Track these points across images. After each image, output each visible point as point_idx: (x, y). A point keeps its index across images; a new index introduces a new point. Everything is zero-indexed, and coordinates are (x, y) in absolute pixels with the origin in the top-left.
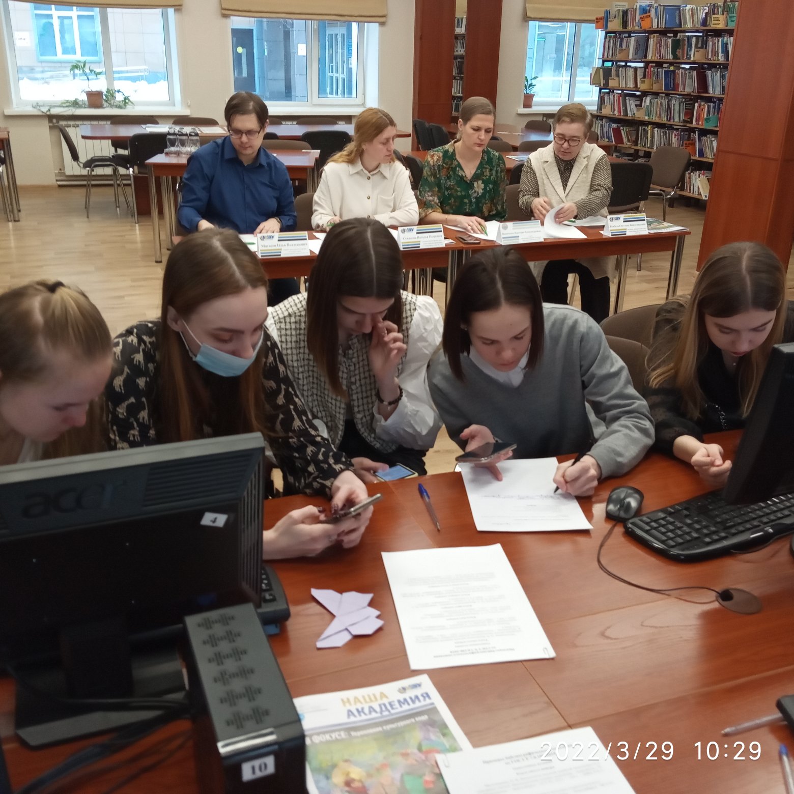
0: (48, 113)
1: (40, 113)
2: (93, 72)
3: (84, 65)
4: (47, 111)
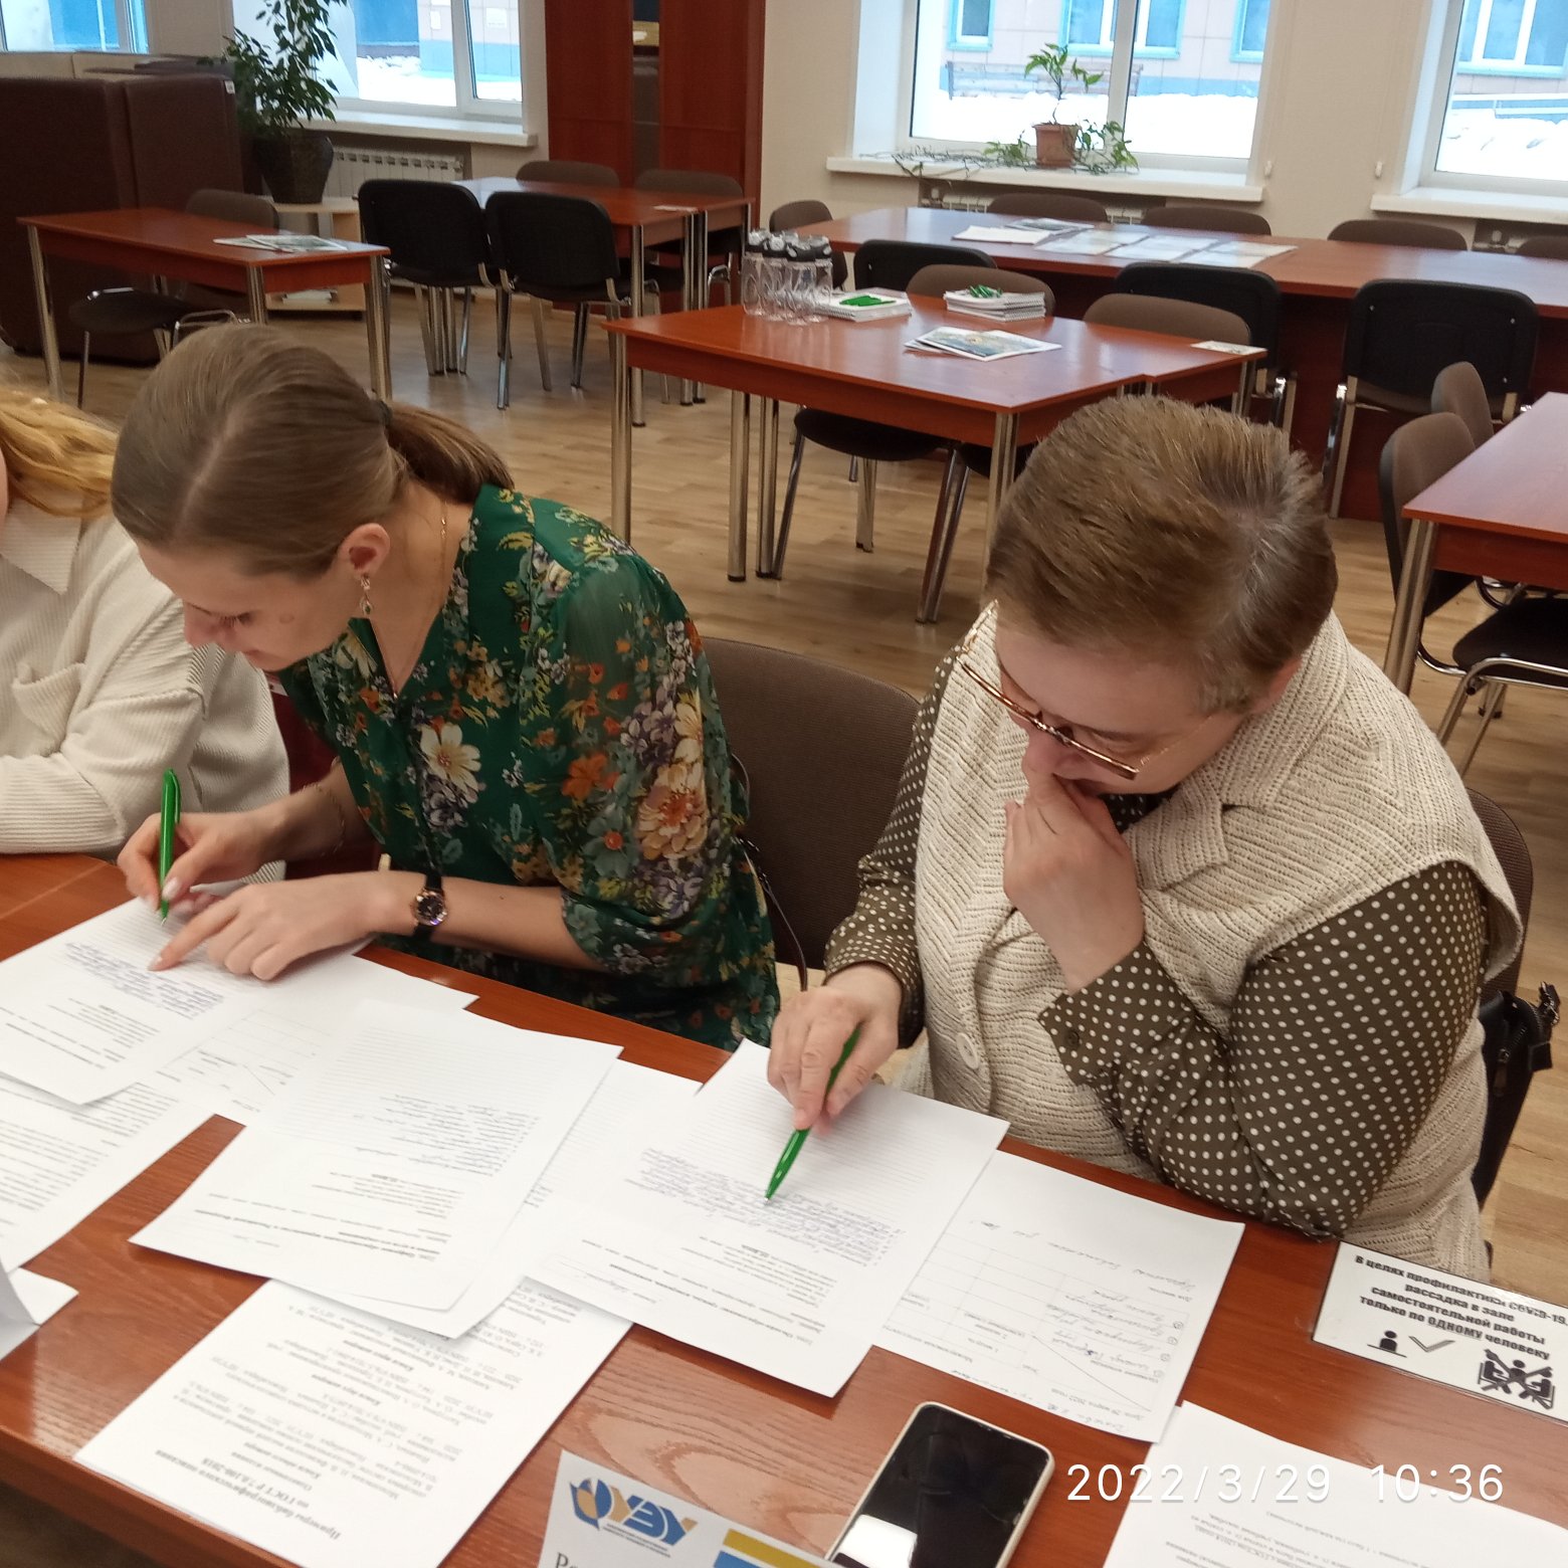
0: (917, 173)
1: (900, 172)
2: (1081, 76)
3: (1064, 58)
4: (916, 168)
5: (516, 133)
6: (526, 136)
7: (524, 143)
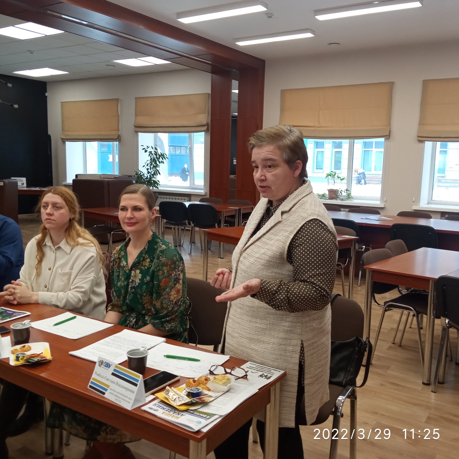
2: (339, 179)
5: (202, 192)
6: (204, 192)
7: (203, 194)
